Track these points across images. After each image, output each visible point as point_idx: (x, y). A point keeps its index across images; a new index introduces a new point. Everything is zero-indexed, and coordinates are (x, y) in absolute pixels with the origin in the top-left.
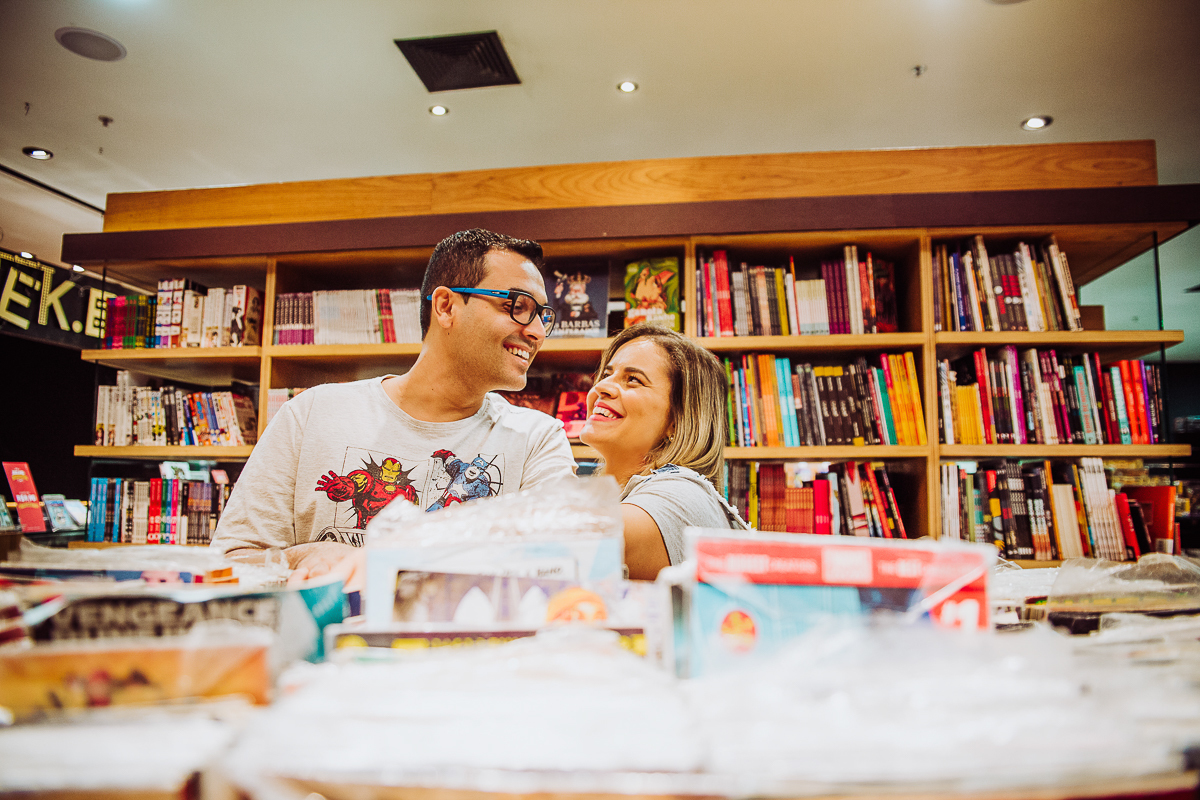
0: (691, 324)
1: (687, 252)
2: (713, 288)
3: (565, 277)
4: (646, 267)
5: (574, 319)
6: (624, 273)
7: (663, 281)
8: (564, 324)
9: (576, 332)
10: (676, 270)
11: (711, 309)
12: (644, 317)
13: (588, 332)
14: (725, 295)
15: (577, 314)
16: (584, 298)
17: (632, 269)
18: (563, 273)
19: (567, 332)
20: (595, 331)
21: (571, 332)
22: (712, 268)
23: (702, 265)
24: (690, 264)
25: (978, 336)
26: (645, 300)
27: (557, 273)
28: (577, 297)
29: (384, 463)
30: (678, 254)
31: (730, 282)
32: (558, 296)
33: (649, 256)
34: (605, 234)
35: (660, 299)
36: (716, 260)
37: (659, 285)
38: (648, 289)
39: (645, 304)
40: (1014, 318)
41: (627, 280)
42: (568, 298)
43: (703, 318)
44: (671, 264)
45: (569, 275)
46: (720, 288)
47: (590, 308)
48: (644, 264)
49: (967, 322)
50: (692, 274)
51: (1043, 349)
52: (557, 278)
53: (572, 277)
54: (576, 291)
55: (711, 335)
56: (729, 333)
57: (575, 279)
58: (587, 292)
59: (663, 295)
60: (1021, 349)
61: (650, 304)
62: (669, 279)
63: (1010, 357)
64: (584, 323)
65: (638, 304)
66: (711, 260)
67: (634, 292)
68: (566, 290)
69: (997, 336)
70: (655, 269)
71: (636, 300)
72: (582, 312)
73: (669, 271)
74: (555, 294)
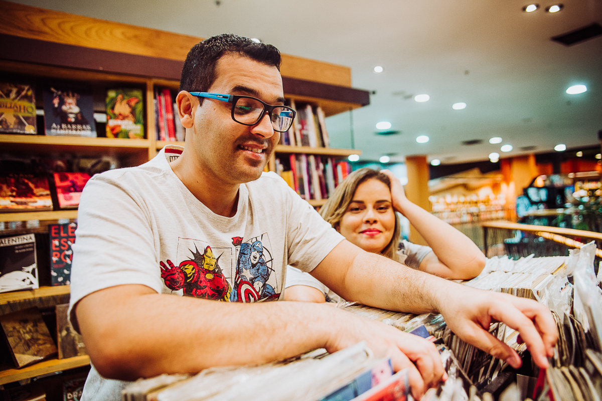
0: (152, 132)
1: (148, 87)
2: (163, 112)
3: (60, 93)
4: (121, 94)
5: (71, 123)
6: (106, 96)
7: (133, 103)
8: (64, 126)
9: (74, 132)
10: (141, 97)
11: (163, 124)
12: (120, 126)
13: (83, 133)
14: (170, 116)
15: (73, 120)
16: (76, 110)
17: (112, 94)
18: (58, 89)
19: (67, 132)
20: (88, 133)
21: (70, 132)
22: (163, 99)
23: (158, 97)
24: (150, 95)
25: (292, 148)
26: (120, 114)
27: (53, 89)
28: (70, 108)
29: (206, 251)
30: (143, 88)
31: (173, 109)
32: (56, 105)
33: (125, 87)
34: (101, 68)
35: (131, 115)
36: (165, 95)
37: (130, 106)
38: (122, 108)
39: (121, 117)
40: (305, 141)
41: (108, 100)
42: (64, 108)
43: (158, 130)
44: (138, 94)
45: (63, 92)
46: (167, 111)
47: (82, 116)
48: (120, 91)
49: (288, 141)
50: (151, 102)
51: (316, 156)
52: (53, 93)
53: (65, 94)
54: (69, 104)
55: (164, 140)
56: (173, 139)
57: (68, 95)
58: (78, 104)
59: (133, 112)
60: (308, 155)
61: (124, 118)
62: (137, 103)
63: (303, 158)
64: (79, 127)
65: (116, 117)
66: (162, 94)
67: (113, 108)
68: (62, 102)
69: (300, 149)
70: (127, 95)
71: (114, 114)
72: (76, 118)
73: (136, 97)
74: (54, 104)
